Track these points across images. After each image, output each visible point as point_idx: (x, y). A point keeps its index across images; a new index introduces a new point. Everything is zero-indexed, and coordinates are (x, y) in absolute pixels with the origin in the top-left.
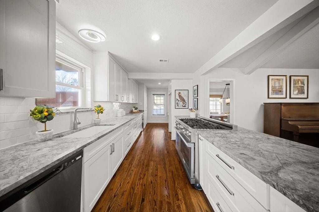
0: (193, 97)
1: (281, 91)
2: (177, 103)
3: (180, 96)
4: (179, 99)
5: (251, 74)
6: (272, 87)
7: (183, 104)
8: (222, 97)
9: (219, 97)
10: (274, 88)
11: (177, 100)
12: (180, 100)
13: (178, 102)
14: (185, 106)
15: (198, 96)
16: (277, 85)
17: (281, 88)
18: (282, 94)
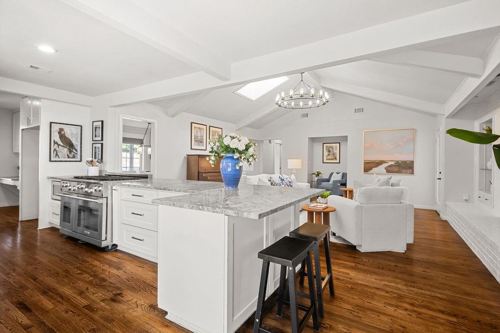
0: (93, 140)
1: (202, 142)
2: (55, 150)
3: (62, 136)
4: (60, 143)
5: (175, 118)
6: (195, 136)
7: (71, 152)
8: (142, 143)
9: (139, 143)
10: (196, 137)
11: (55, 143)
12: (62, 144)
13: (57, 149)
14: (74, 157)
15: (102, 140)
16: (199, 135)
17: (202, 139)
18: (203, 146)
